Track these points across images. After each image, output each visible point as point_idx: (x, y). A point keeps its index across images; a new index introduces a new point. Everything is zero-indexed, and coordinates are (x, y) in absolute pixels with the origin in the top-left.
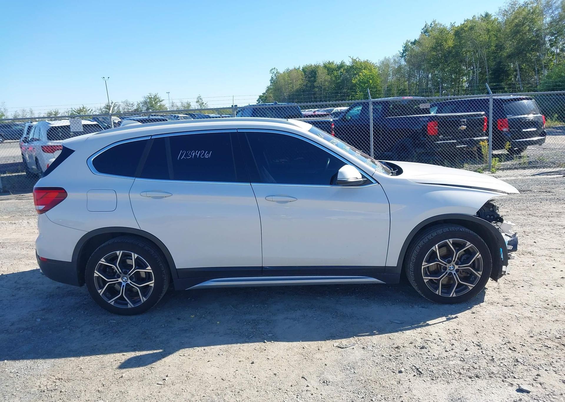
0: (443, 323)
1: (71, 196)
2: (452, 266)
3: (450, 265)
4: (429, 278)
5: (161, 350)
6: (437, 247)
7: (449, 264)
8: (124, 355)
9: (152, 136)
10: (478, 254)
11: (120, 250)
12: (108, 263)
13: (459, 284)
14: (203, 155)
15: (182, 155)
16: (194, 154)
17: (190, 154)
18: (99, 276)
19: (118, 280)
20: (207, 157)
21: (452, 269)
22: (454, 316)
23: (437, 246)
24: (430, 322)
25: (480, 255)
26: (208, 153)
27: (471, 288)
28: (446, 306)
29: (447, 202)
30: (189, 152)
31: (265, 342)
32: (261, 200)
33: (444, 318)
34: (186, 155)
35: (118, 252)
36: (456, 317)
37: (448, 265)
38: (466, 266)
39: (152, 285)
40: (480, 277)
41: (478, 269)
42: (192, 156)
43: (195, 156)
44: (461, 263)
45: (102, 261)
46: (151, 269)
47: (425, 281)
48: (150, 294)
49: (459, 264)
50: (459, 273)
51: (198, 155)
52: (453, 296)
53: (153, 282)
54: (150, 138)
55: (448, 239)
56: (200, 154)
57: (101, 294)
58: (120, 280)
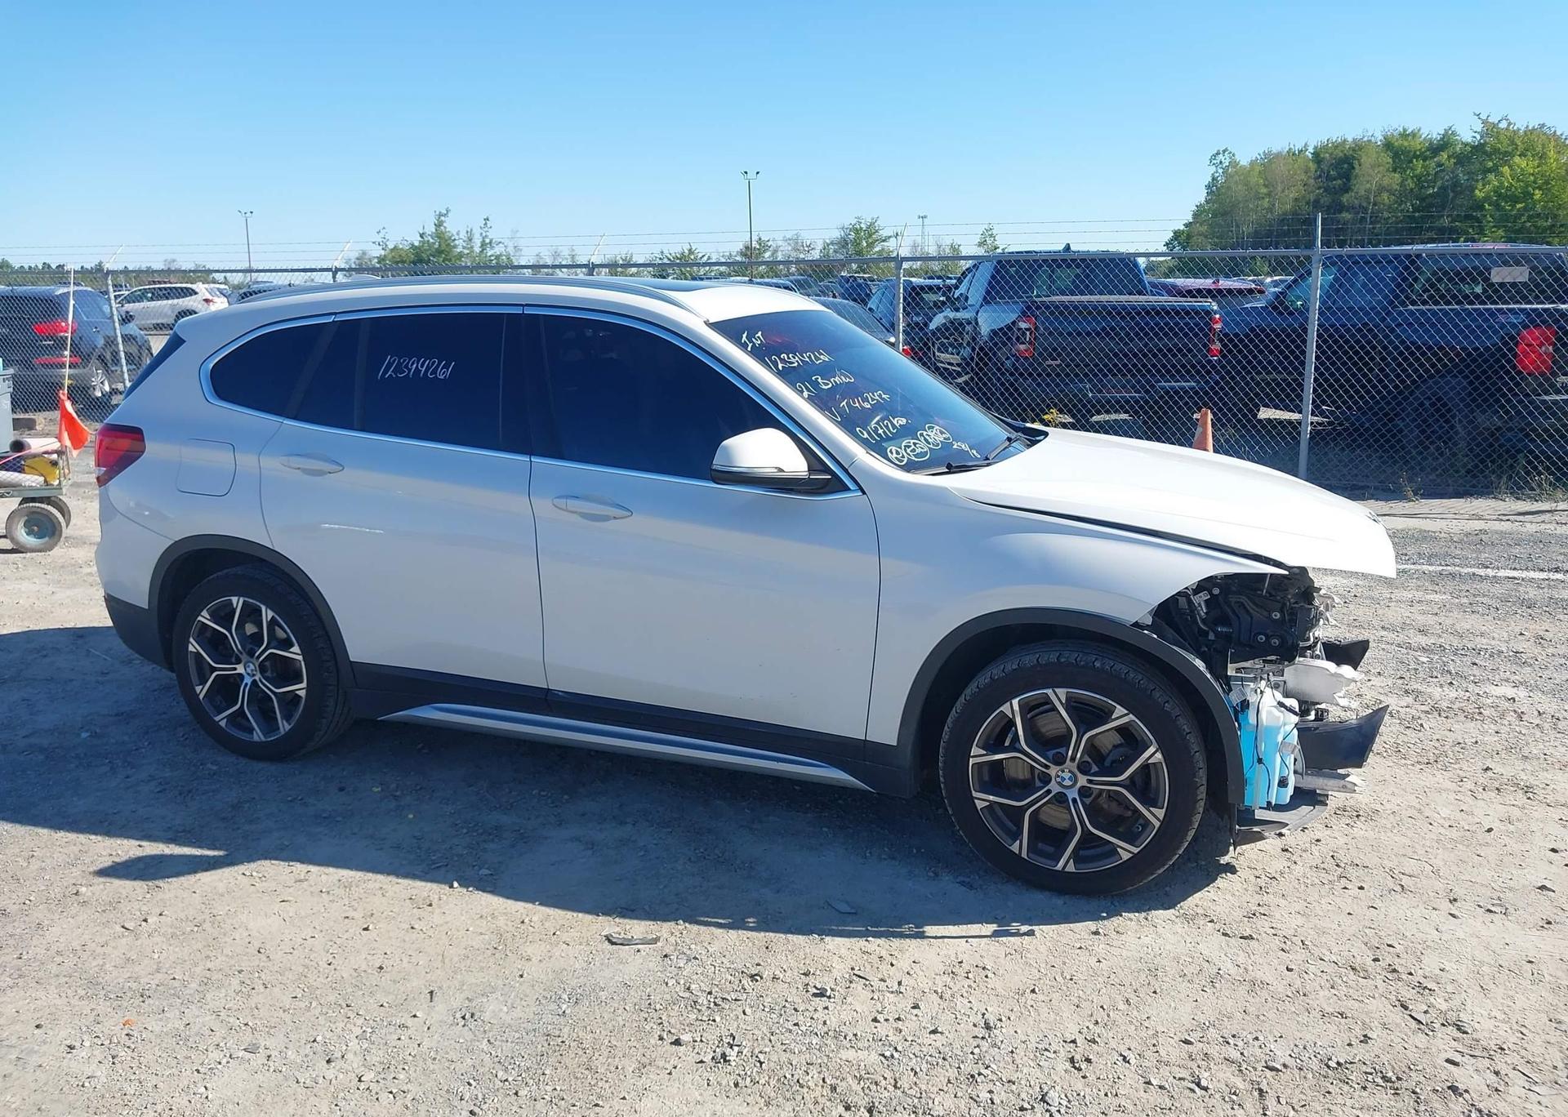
0: (969, 940)
1: (153, 448)
2: (1067, 775)
3: (1063, 771)
4: (991, 798)
5: (221, 853)
6: (1016, 707)
7: (1059, 768)
8: (140, 846)
9: (335, 314)
10: (1152, 750)
11: (240, 596)
12: (215, 623)
13: (1087, 834)
14: (434, 372)
15: (387, 369)
16: (415, 366)
17: (406, 367)
18: (198, 653)
19: (235, 669)
20: (442, 377)
21: (1067, 783)
22: (1025, 928)
23: (1015, 702)
24: (930, 930)
25: (1159, 756)
26: (446, 367)
27: (1125, 856)
28: (1039, 897)
29: (1050, 571)
30: (404, 361)
31: (451, 886)
32: (544, 506)
33: (991, 928)
34: (398, 370)
35: (234, 599)
36: (1031, 933)
37: (1053, 771)
38: (1113, 783)
39: (302, 693)
40: (1157, 824)
41: (1151, 801)
42: (410, 370)
43: (417, 370)
44: (1095, 768)
45: (204, 617)
46: (299, 652)
47: (980, 805)
48: (297, 716)
49: (1092, 771)
50: (1088, 801)
51: (423, 369)
52: (1066, 870)
53: (304, 685)
54: (331, 319)
55: (1053, 686)
56: (428, 368)
57: (201, 697)
58: (240, 669)
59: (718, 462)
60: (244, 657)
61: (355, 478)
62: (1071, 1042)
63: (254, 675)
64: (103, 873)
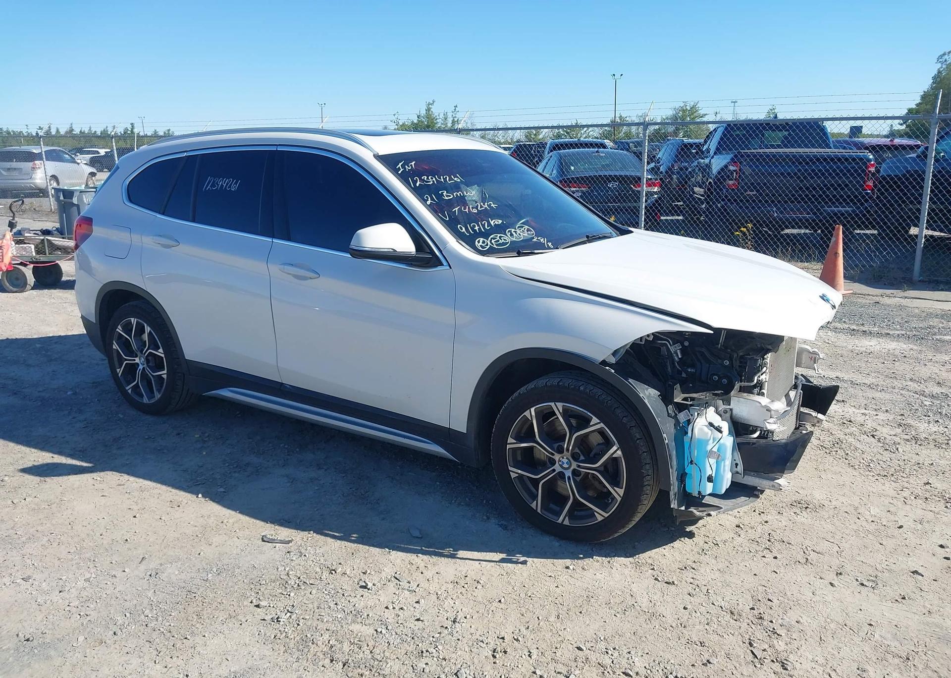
0: (481, 562)
1: (98, 231)
2: (565, 460)
3: (563, 458)
4: (519, 471)
5: (90, 465)
6: (533, 413)
7: (560, 455)
8: (52, 457)
9: (187, 152)
10: (615, 448)
11: (135, 318)
12: (124, 333)
13: (576, 501)
14: (230, 187)
15: (208, 184)
16: (221, 183)
17: (217, 184)
18: (117, 350)
19: (135, 360)
20: (233, 189)
21: (566, 466)
22: (522, 559)
23: (533, 410)
24: (462, 553)
25: (619, 453)
26: (236, 183)
27: (600, 518)
28: (546, 539)
29: (552, 324)
30: (216, 180)
32: (275, 269)
33: (499, 556)
34: (213, 185)
35: (132, 319)
36: (525, 563)
37: (557, 457)
38: (592, 468)
39: (165, 376)
40: (619, 499)
41: (616, 483)
42: (218, 185)
43: (222, 185)
44: (582, 458)
45: (119, 330)
46: (163, 352)
47: (513, 475)
48: (163, 390)
49: (580, 459)
50: (578, 479)
51: (225, 185)
52: (564, 523)
53: (165, 372)
54: (185, 154)
55: (555, 401)
56: (227, 184)
57: (120, 375)
58: (137, 360)
59: (353, 244)
60: (139, 353)
61: (184, 249)
62: (501, 638)
63: (144, 364)
64: (24, 471)
